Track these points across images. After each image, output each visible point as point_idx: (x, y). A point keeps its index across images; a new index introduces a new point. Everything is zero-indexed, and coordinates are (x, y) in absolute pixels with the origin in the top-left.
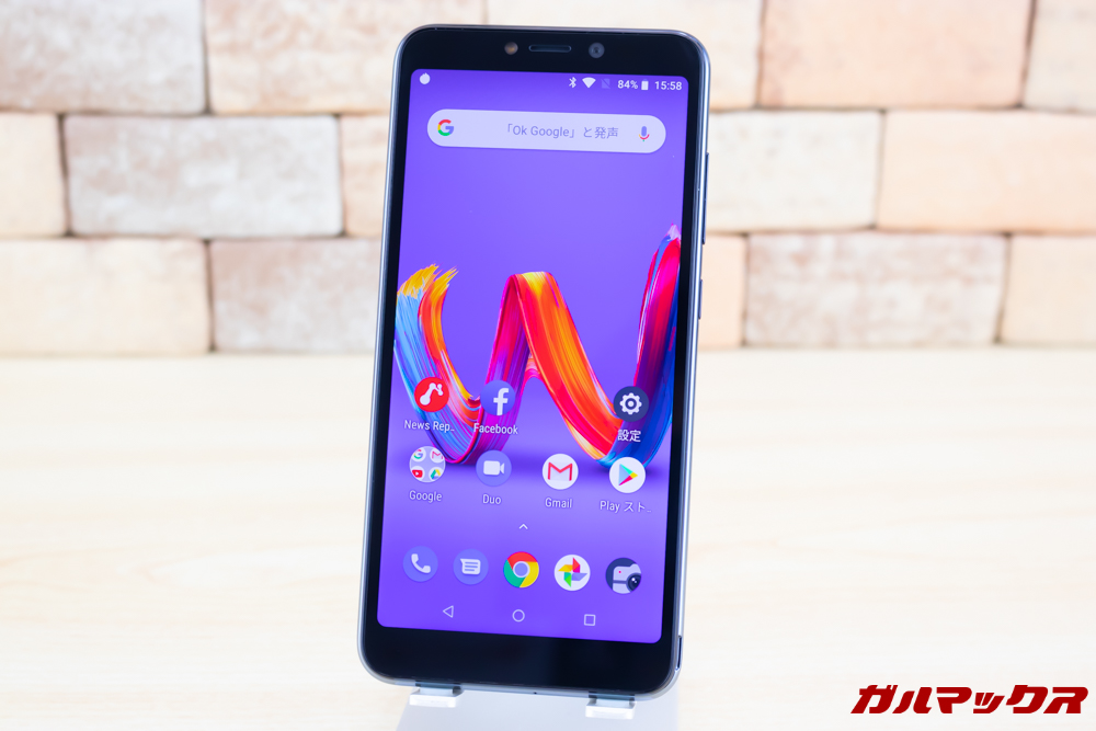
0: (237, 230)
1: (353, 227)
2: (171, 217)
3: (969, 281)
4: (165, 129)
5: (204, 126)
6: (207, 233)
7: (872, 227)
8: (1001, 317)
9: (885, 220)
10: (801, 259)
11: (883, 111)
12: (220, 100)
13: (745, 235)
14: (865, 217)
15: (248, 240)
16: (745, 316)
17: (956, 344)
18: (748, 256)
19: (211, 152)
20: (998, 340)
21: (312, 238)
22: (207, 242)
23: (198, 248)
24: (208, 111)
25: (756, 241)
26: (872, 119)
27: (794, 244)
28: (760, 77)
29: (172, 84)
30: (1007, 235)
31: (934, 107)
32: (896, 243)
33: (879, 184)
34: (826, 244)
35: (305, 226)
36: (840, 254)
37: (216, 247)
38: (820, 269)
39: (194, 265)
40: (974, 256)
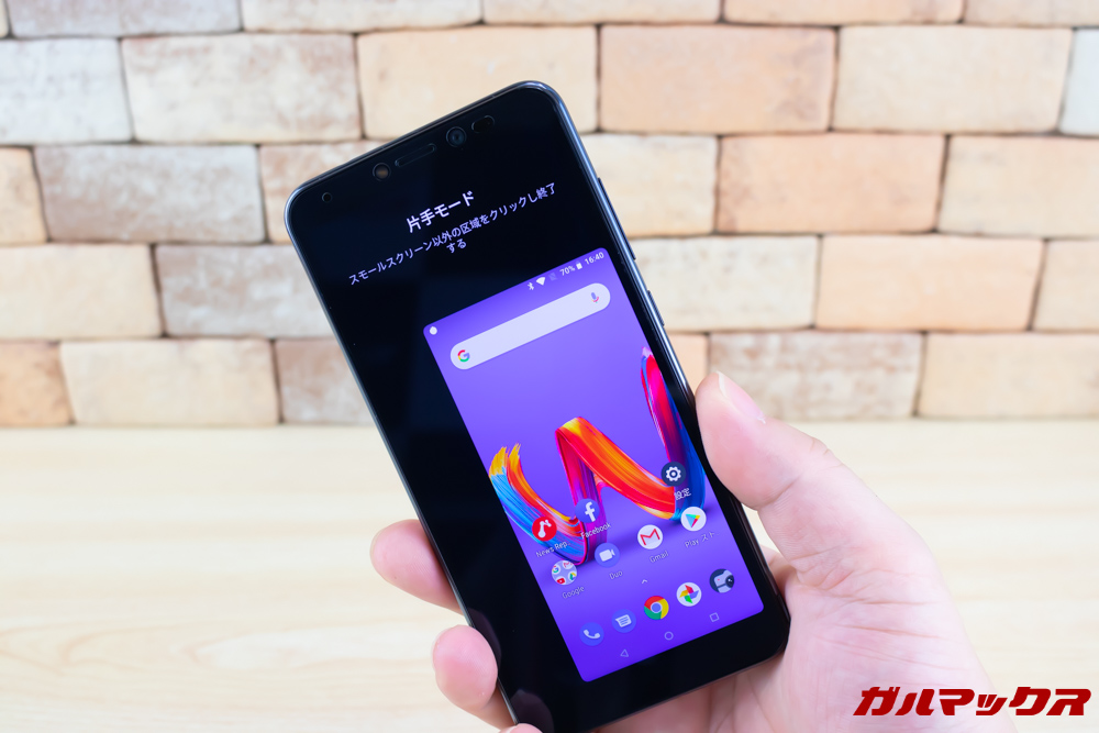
0: (295, 332)
2: (242, 323)
3: (891, 370)
4: (233, 255)
5: (264, 252)
6: (271, 334)
7: (812, 327)
8: (918, 396)
9: (822, 322)
10: (753, 354)
11: (820, 236)
13: (706, 334)
14: (806, 319)
15: (304, 339)
17: (882, 418)
18: (709, 350)
19: (271, 273)
20: (916, 413)
22: (272, 341)
23: (266, 347)
24: (267, 240)
25: (715, 338)
26: (812, 241)
27: (747, 341)
28: (717, 209)
29: (237, 220)
30: (924, 333)
31: (863, 232)
32: (832, 340)
33: (817, 294)
34: (774, 341)
36: (784, 349)
37: (280, 345)
38: (769, 361)
39: (264, 359)
40: (896, 350)
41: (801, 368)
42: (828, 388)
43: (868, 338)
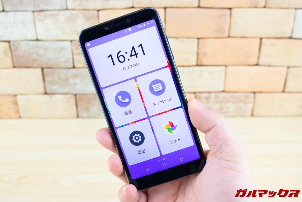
0: (82, 92)
2: (67, 90)
3: (245, 103)
4: (65, 71)
5: (73, 70)
6: (75, 93)
7: (224, 91)
8: (253, 110)
9: (226, 90)
10: (207, 98)
11: (226, 66)
12: (76, 65)
13: (195, 93)
14: (222, 89)
15: (84, 94)
17: (243, 116)
19: (75, 76)
20: (252, 115)
23: (74, 96)
24: (74, 67)
25: (197, 94)
26: (224, 68)
27: (206, 95)
28: (198, 59)
29: (66, 62)
30: (254, 93)
31: (238, 65)
32: (229, 95)
33: (225, 82)
34: (213, 95)
36: (216, 97)
37: (77, 96)
38: (212, 101)
39: (73, 100)
40: (247, 97)
41: (221, 102)
42: (228, 108)
43: (239, 94)
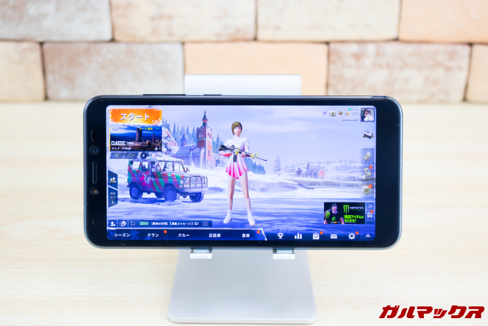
0: (56, 38)
1: (117, 37)
3: (449, 69)
6: (41, 39)
7: (397, 40)
8: (466, 87)
9: (402, 37)
10: (357, 57)
13: (327, 43)
14: (393, 34)
15: (63, 42)
16: (327, 86)
17: (442, 102)
18: (329, 55)
20: (465, 99)
21: (96, 42)
22: (41, 44)
23: (37, 46)
25: (332, 46)
27: (354, 48)
30: (471, 44)
32: (409, 48)
33: (400, 17)
34: (371, 48)
35: (92, 36)
36: (378, 54)
37: (46, 46)
38: (368, 62)
39: (36, 56)
40: (452, 55)
41: (389, 67)
42: (407, 81)
43: (433, 47)
